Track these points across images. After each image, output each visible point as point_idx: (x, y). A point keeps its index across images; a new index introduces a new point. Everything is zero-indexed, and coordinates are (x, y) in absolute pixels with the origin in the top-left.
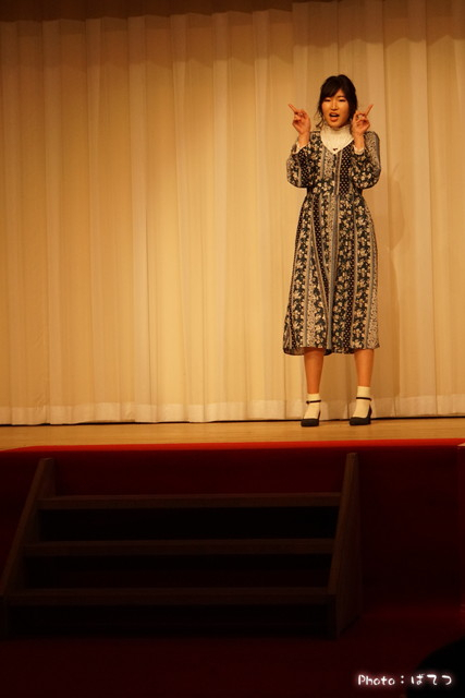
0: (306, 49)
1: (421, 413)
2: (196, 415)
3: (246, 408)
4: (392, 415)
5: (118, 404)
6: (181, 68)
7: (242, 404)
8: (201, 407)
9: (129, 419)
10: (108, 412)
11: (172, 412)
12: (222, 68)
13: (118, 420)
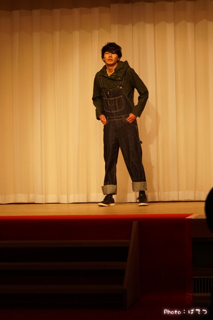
0: (117, 26)
1: (171, 199)
2: (64, 200)
3: (88, 197)
4: (157, 200)
5: (27, 195)
6: (57, 34)
7: (85, 195)
8: (66, 196)
9: (32, 201)
10: (22, 198)
11: (52, 198)
12: (77, 34)
13: (27, 202)
